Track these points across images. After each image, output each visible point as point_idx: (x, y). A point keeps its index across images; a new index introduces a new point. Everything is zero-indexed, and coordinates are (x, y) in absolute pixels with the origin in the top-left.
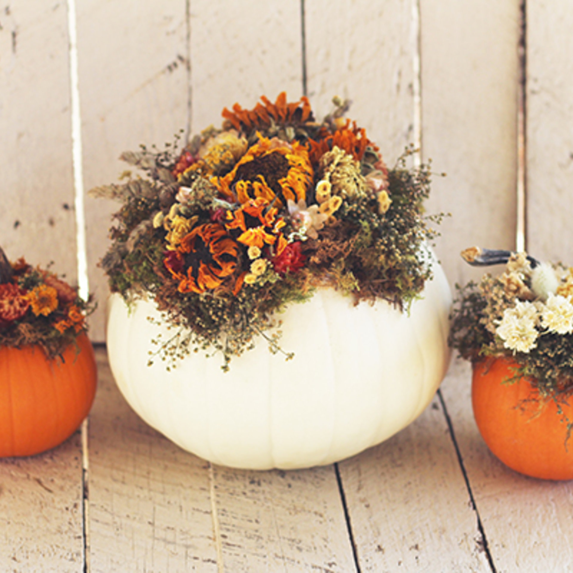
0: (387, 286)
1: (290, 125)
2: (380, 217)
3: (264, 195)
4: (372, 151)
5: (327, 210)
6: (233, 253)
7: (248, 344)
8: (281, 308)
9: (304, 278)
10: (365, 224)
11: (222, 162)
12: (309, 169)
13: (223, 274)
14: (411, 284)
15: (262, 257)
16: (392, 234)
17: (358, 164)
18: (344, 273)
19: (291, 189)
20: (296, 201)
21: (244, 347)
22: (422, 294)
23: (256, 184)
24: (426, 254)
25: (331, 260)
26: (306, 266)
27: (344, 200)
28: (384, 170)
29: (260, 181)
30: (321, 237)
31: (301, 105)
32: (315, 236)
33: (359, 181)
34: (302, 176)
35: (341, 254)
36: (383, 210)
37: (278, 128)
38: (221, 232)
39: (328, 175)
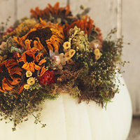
0: (95, 95)
1: (60, 17)
2: (94, 61)
3: (38, 47)
4: (95, 30)
5: (68, 56)
6: (20, 74)
7: (25, 118)
8: (42, 102)
9: (54, 88)
10: (86, 64)
11: (22, 31)
12: (62, 36)
13: (13, 83)
14: (107, 95)
15: (33, 76)
16: (99, 70)
17: (86, 35)
18: (73, 87)
19: (52, 45)
20: (54, 51)
21: (23, 120)
22: (112, 100)
23: (35, 42)
24: (117, 81)
25: (68, 80)
26: (55, 82)
27: (76, 52)
28: (101, 40)
29: (37, 40)
30: (64, 69)
31: (66, 9)
32: (61, 68)
33: (86, 43)
34: (57, 39)
35: (73, 78)
36: (97, 58)
37: (53, 18)
38: (15, 63)
39: (70, 39)
